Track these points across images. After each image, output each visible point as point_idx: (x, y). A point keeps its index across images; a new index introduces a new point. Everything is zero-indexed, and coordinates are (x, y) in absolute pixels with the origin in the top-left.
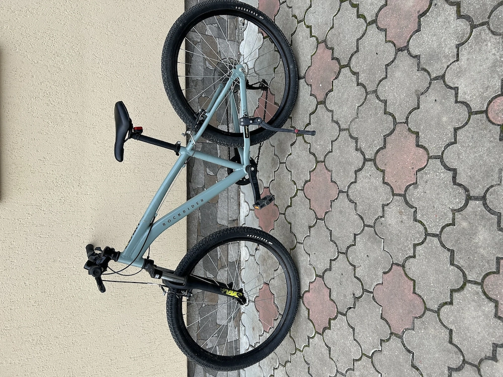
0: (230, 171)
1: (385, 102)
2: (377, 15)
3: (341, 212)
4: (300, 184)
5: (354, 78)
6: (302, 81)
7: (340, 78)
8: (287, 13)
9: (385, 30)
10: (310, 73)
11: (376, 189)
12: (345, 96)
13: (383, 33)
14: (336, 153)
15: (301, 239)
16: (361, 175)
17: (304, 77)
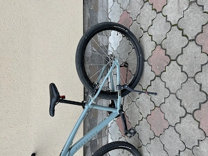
0: (110, 113)
1: (201, 85)
2: (196, 37)
3: (170, 136)
4: (145, 116)
5: (180, 68)
6: (146, 63)
7: (170, 65)
8: (137, 26)
9: (202, 46)
10: (151, 59)
11: (194, 130)
12: (174, 76)
13: (200, 47)
14: (167, 104)
15: (145, 143)
16: (183, 120)
17: (147, 61)
